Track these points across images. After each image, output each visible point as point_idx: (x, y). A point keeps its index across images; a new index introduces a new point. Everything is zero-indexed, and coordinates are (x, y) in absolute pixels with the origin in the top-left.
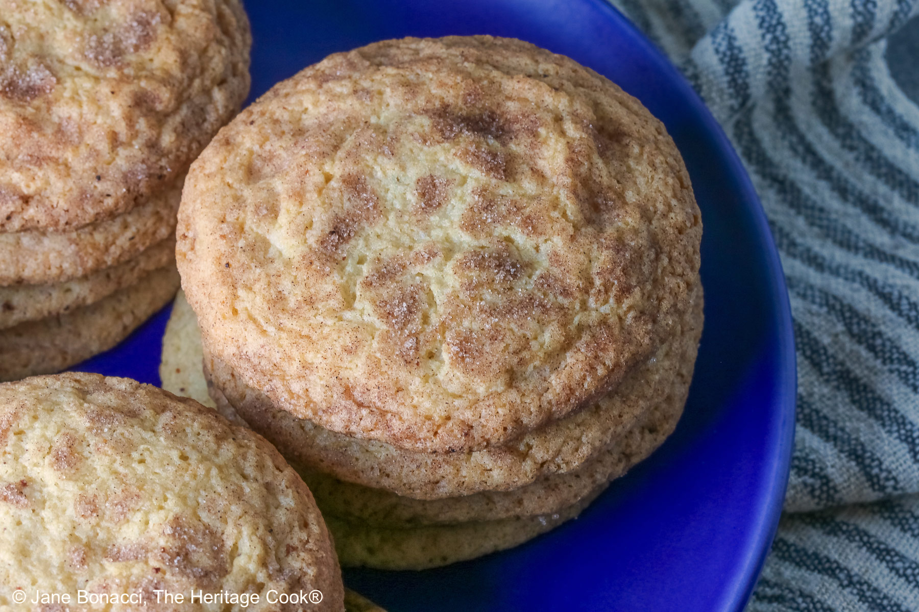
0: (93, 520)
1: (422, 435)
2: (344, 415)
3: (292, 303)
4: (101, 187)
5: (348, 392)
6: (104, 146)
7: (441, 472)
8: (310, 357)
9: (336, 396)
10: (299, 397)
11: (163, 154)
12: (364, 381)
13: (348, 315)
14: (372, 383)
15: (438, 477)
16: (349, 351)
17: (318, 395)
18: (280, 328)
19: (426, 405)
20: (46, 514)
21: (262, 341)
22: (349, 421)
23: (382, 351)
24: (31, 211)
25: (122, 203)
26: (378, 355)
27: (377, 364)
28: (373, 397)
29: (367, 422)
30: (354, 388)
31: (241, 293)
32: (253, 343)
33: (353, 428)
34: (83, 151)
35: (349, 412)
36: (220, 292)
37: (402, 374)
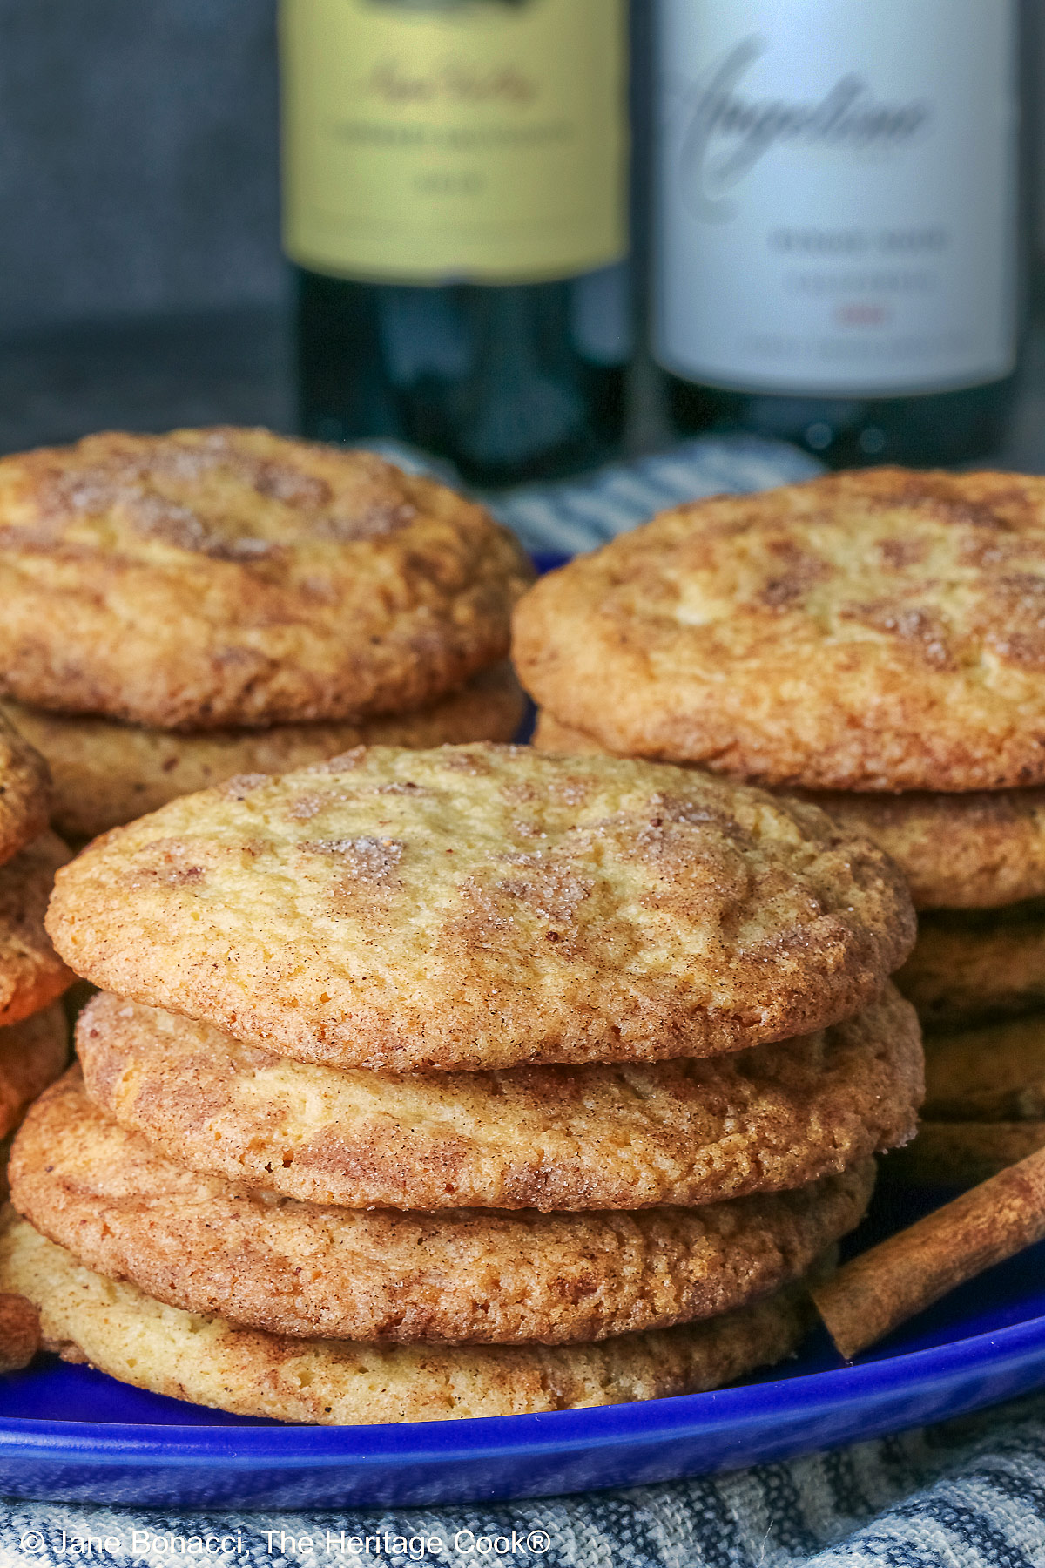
0: (536, 804)
1: (978, 754)
2: (856, 749)
3: (739, 650)
4: (381, 653)
5: (854, 722)
6: (376, 607)
7: (1001, 850)
8: (788, 689)
9: (838, 731)
10: (780, 740)
11: (458, 628)
12: (876, 700)
13: (830, 641)
14: (891, 699)
15: (997, 857)
16: (848, 668)
17: (809, 733)
18: (729, 673)
19: (978, 715)
20: (458, 803)
21: (705, 690)
22: (866, 755)
23: (898, 660)
24: (283, 680)
25: (413, 677)
26: (893, 666)
27: (894, 675)
28: (895, 719)
29: (894, 750)
30: (863, 716)
31: (655, 656)
32: (690, 699)
33: (872, 766)
34: (347, 612)
35: (863, 743)
36: (621, 664)
37: (935, 682)
